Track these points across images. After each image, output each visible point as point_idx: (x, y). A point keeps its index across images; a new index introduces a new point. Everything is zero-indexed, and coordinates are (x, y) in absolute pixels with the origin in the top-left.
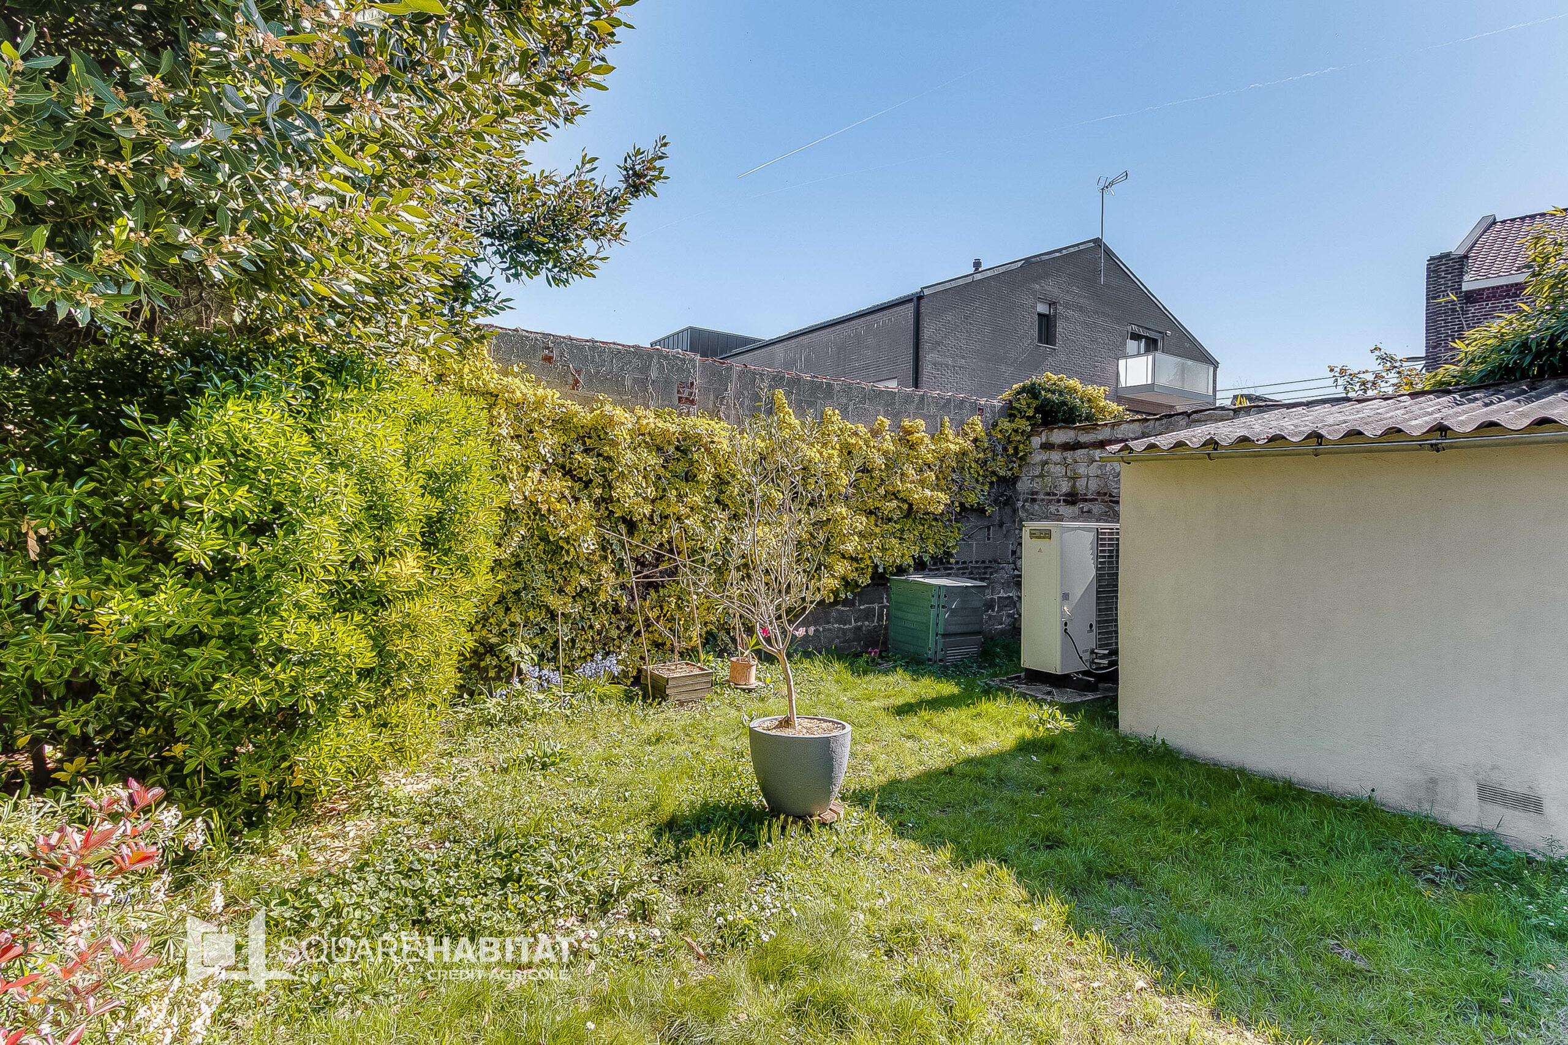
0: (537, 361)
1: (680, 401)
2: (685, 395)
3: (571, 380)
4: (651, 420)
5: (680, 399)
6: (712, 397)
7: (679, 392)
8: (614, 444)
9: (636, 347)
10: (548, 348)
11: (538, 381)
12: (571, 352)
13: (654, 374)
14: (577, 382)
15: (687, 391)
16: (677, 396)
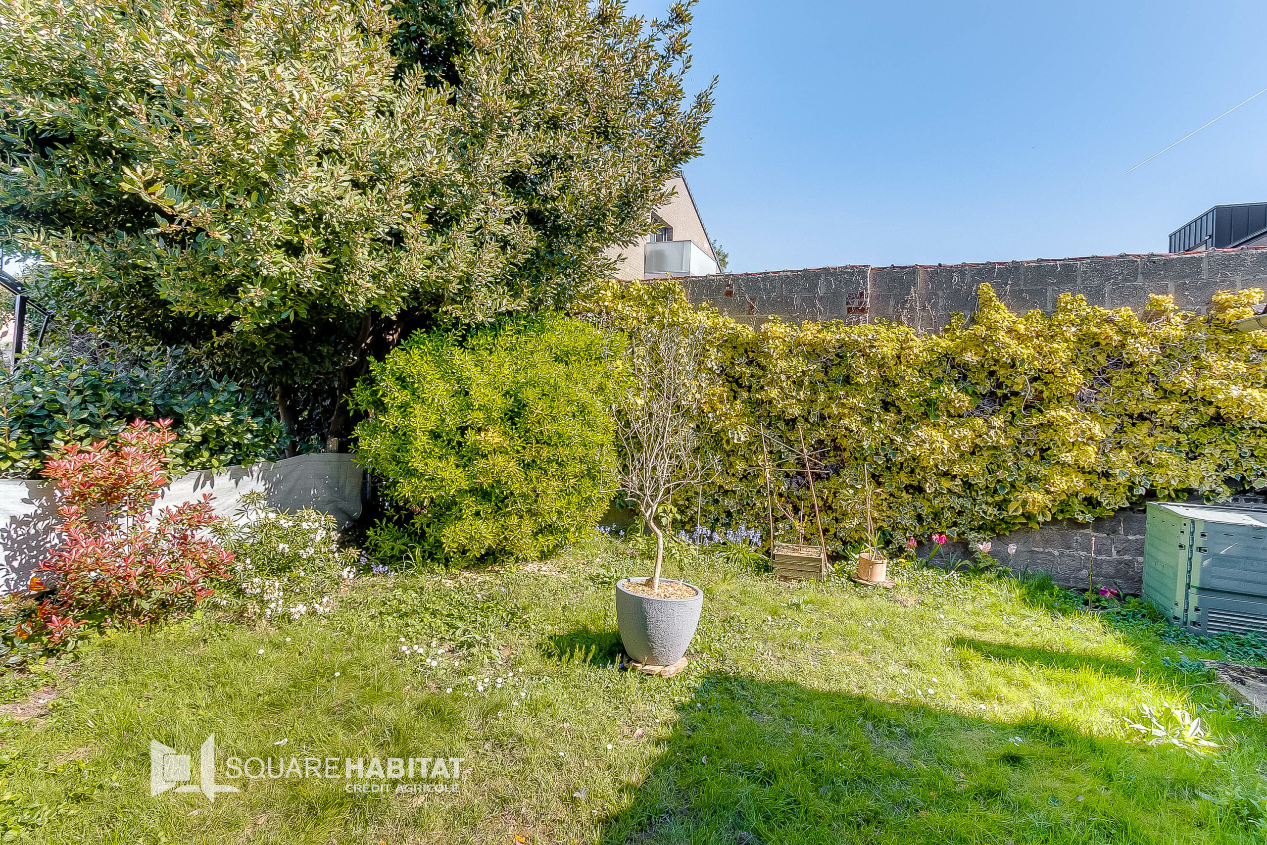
0: (721, 296)
1: (849, 312)
2: (855, 305)
3: (747, 308)
4: (810, 331)
5: (849, 310)
6: (892, 303)
7: (848, 303)
8: (768, 356)
9: (805, 271)
10: (728, 285)
11: (721, 312)
12: (747, 285)
13: (821, 292)
14: (752, 307)
15: (856, 301)
16: (846, 307)
